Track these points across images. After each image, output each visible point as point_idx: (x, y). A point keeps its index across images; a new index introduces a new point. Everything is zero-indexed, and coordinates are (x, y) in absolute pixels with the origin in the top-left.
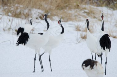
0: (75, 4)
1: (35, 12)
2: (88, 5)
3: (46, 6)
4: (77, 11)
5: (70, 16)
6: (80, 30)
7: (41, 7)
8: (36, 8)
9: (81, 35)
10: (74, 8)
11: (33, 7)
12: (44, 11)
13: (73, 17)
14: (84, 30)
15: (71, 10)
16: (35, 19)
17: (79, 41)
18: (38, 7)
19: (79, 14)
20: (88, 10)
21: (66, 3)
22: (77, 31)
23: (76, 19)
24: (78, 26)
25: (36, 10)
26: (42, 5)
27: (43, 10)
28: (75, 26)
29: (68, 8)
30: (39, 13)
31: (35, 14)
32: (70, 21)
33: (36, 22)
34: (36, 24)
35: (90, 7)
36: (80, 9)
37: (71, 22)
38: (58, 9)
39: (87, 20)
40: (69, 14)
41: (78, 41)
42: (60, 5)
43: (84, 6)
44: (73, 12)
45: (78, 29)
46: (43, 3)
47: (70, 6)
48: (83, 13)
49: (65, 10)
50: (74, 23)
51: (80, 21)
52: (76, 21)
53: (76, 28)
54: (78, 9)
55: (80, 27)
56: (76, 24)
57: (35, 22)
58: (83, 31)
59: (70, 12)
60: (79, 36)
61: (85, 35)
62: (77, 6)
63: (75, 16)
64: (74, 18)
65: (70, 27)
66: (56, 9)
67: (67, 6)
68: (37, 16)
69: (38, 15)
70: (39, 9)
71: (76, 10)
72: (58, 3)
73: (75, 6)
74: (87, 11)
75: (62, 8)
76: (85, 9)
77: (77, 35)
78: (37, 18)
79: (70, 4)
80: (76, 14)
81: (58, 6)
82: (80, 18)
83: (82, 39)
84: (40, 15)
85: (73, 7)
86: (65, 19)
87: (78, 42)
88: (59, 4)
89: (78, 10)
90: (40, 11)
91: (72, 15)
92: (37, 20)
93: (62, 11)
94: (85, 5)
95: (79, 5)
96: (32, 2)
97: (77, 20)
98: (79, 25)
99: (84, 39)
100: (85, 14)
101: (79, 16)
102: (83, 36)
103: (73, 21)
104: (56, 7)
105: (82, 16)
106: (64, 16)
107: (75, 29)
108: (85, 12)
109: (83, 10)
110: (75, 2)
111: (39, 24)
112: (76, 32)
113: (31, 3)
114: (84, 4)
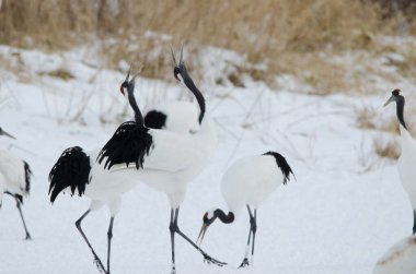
0: (356, 33)
1: (212, 58)
2: (401, 36)
3: (252, 38)
4: (362, 57)
5: (336, 75)
6: (371, 126)
7: (234, 43)
8: (217, 45)
9: (376, 142)
10: (353, 48)
11: (205, 42)
12: (245, 56)
13: (348, 79)
14: (387, 125)
15: (342, 55)
16: (214, 83)
17: (368, 164)
18: (224, 42)
19: (370, 70)
20: (403, 55)
21: (325, 29)
22: (362, 127)
23: (357, 86)
24: (366, 110)
25: (219, 52)
26: (239, 34)
27: (241, 53)
28: (356, 111)
29: (330, 46)
30: (227, 62)
31: (213, 64)
32: (338, 92)
33: (218, 96)
34: (217, 100)
35: (410, 44)
36: (373, 52)
37: (340, 97)
38: (295, 49)
40: (335, 67)
41: (364, 165)
42: (302, 34)
43: (388, 40)
44: (347, 60)
45: (365, 121)
46: (242, 29)
47: (339, 39)
48: (385, 64)
49: (322, 55)
50: (350, 100)
51: (374, 92)
52: (359, 91)
53: (359, 119)
54: (369, 50)
55: (374, 115)
56: (360, 102)
57: (212, 93)
58: (383, 129)
59: (338, 60)
60: (369, 147)
61: (389, 144)
62: (362, 42)
63: (357, 75)
64: (353, 81)
65: (337, 113)
66: (286, 49)
67: (326, 40)
68: (220, 75)
69: (225, 71)
70: (228, 47)
71: (358, 53)
72: (294, 27)
73: (356, 41)
74: (397, 57)
75: (310, 48)
76: (392, 50)
77: (362, 145)
78: (219, 82)
79: (337, 34)
80: (359, 67)
81: (295, 39)
82: (373, 81)
83: (377, 157)
84: (232, 70)
85: (349, 44)
86: (319, 85)
87: (363, 169)
88: (299, 30)
89: (366, 54)
90: (230, 55)
91: (345, 71)
92: (220, 90)
93: (309, 55)
94: (394, 36)
95: (370, 35)
96: (205, 24)
97: (363, 89)
98: (370, 109)
99: (385, 159)
100: (392, 70)
101: (370, 77)
102: (384, 147)
103: (347, 94)
104: (289, 42)
105: (381, 74)
106: (316, 77)
107: (353, 121)
108: (392, 63)
109: (384, 54)
110: (357, 26)
111: (227, 101)
112: (359, 133)
113: (201, 26)
114: (387, 34)
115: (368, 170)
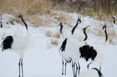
0: (46, 10)
1: (5, 16)
2: (59, 10)
3: (17, 11)
4: (48, 16)
5: (40, 21)
6: (50, 36)
7: (11, 12)
8: (6, 13)
9: (51, 40)
10: (45, 14)
11: (3, 12)
12: (15, 16)
13: (44, 23)
14: (54, 36)
15: (42, 16)
16: (6, 23)
17: (49, 47)
18: (9, 12)
19: (50, 20)
20: (59, 16)
21: (37, 8)
22: (47, 36)
23: (46, 25)
24: (48, 31)
25: (7, 15)
26: (13, 10)
27: (14, 15)
28: (46, 31)
29: (38, 13)
30: (9, 18)
31: (5, 18)
32: (41, 26)
33: (7, 27)
34: (7, 28)
35: (61, 13)
36: (51, 15)
37: (41, 28)
38: (29, 14)
39: (61, 24)
40: (40, 19)
41: (48, 47)
42: (31, 10)
43: (55, 12)
44: (43, 17)
45: (48, 34)
46: (14, 8)
47: (41, 11)
48: (54, 18)
49: (36, 16)
50: (44, 28)
51: (51, 26)
53: (47, 34)
54: (49, 15)
55: (51, 33)
56: (47, 29)
57: (5, 26)
58: (54, 37)
59: (41, 17)
60: (49, 42)
61: (55, 41)
62: (48, 12)
63: (46, 21)
64: (45, 23)
65: (40, 32)
66: (26, 14)
67: (38, 11)
68: (7, 21)
69: (9, 20)
70: (10, 13)
71: (46, 16)
72: (28, 8)
73: (46, 12)
74: (57, 17)
75: (33, 14)
76: (56, 14)
77: (48, 41)
78: (7, 23)
79: (40, 10)
80: (47, 19)
81: (29, 11)
82: (51, 23)
83: (52, 44)
84: (11, 20)
85: (44, 13)
86: (36, 24)
88: (30, 9)
89: (49, 16)
90: (10, 16)
91: (43, 20)
92: (7, 25)
93: (33, 16)
94: (56, 10)
95: (50, 10)
96: (3, 7)
97: (48, 25)
98: (50, 31)
99: (54, 45)
100: (56, 20)
101: (50, 22)
102: (54, 42)
103: (43, 27)
104: (27, 12)
105: (53, 21)
106: (35, 22)
107: (45, 34)
108: (56, 18)
109: (54, 16)
110: (46, 8)
111: (9, 29)
112: (47, 38)
113: (2, 8)
114: (54, 10)
115: (49, 48)
